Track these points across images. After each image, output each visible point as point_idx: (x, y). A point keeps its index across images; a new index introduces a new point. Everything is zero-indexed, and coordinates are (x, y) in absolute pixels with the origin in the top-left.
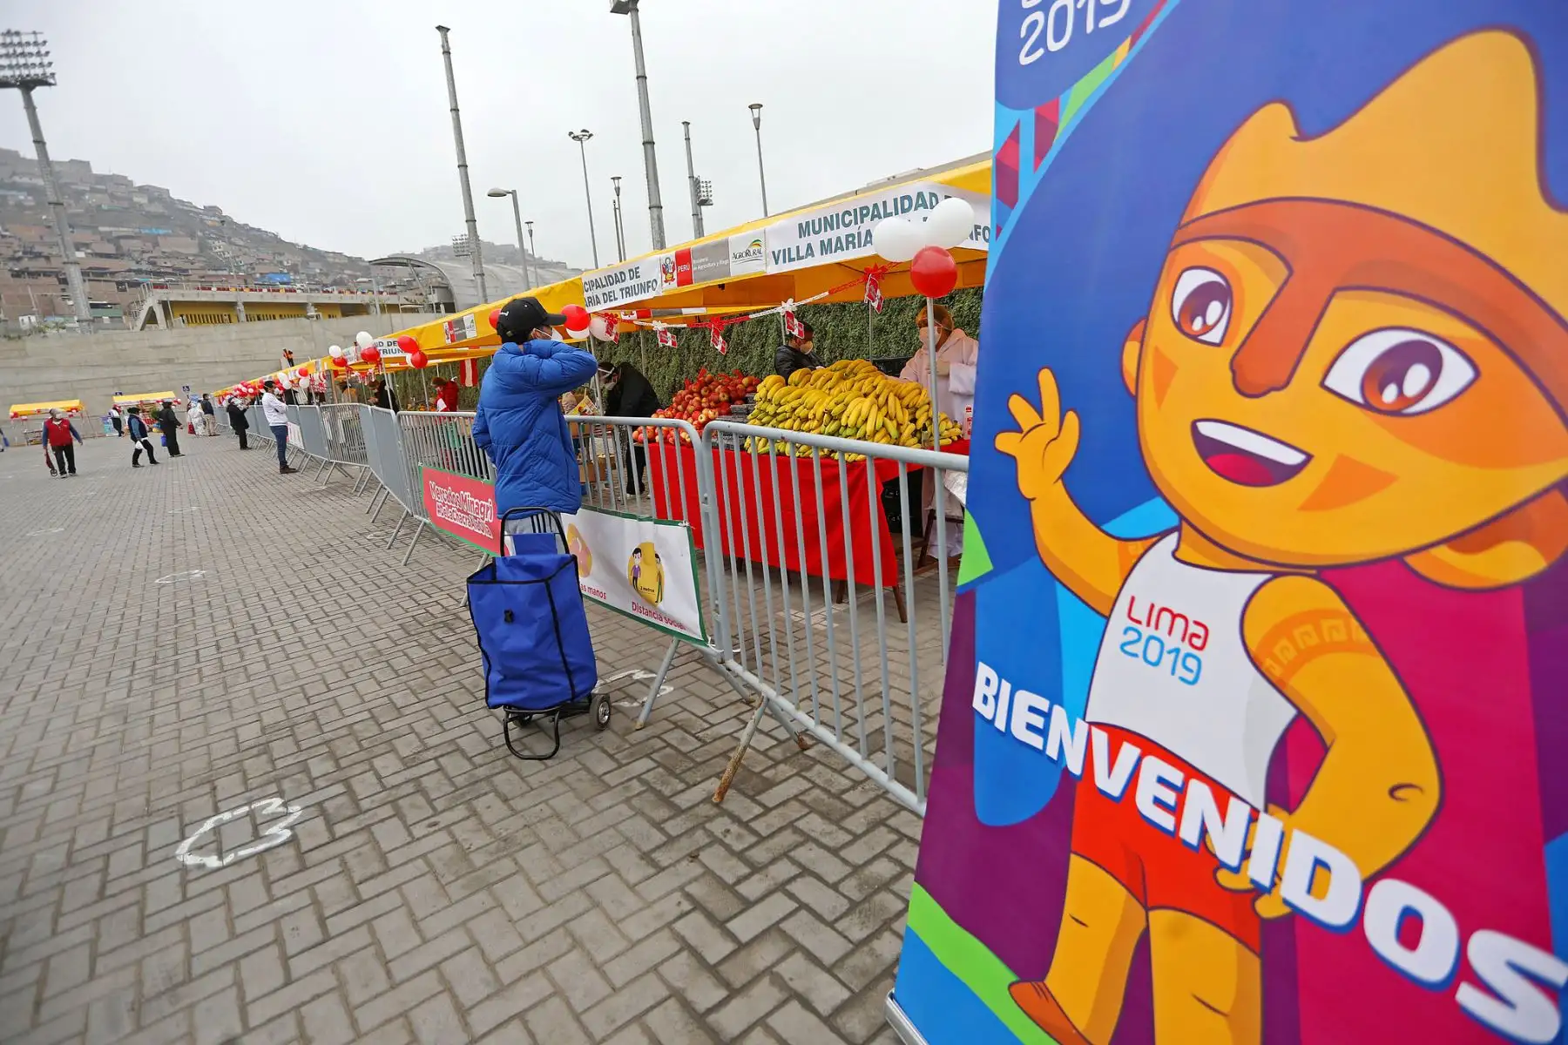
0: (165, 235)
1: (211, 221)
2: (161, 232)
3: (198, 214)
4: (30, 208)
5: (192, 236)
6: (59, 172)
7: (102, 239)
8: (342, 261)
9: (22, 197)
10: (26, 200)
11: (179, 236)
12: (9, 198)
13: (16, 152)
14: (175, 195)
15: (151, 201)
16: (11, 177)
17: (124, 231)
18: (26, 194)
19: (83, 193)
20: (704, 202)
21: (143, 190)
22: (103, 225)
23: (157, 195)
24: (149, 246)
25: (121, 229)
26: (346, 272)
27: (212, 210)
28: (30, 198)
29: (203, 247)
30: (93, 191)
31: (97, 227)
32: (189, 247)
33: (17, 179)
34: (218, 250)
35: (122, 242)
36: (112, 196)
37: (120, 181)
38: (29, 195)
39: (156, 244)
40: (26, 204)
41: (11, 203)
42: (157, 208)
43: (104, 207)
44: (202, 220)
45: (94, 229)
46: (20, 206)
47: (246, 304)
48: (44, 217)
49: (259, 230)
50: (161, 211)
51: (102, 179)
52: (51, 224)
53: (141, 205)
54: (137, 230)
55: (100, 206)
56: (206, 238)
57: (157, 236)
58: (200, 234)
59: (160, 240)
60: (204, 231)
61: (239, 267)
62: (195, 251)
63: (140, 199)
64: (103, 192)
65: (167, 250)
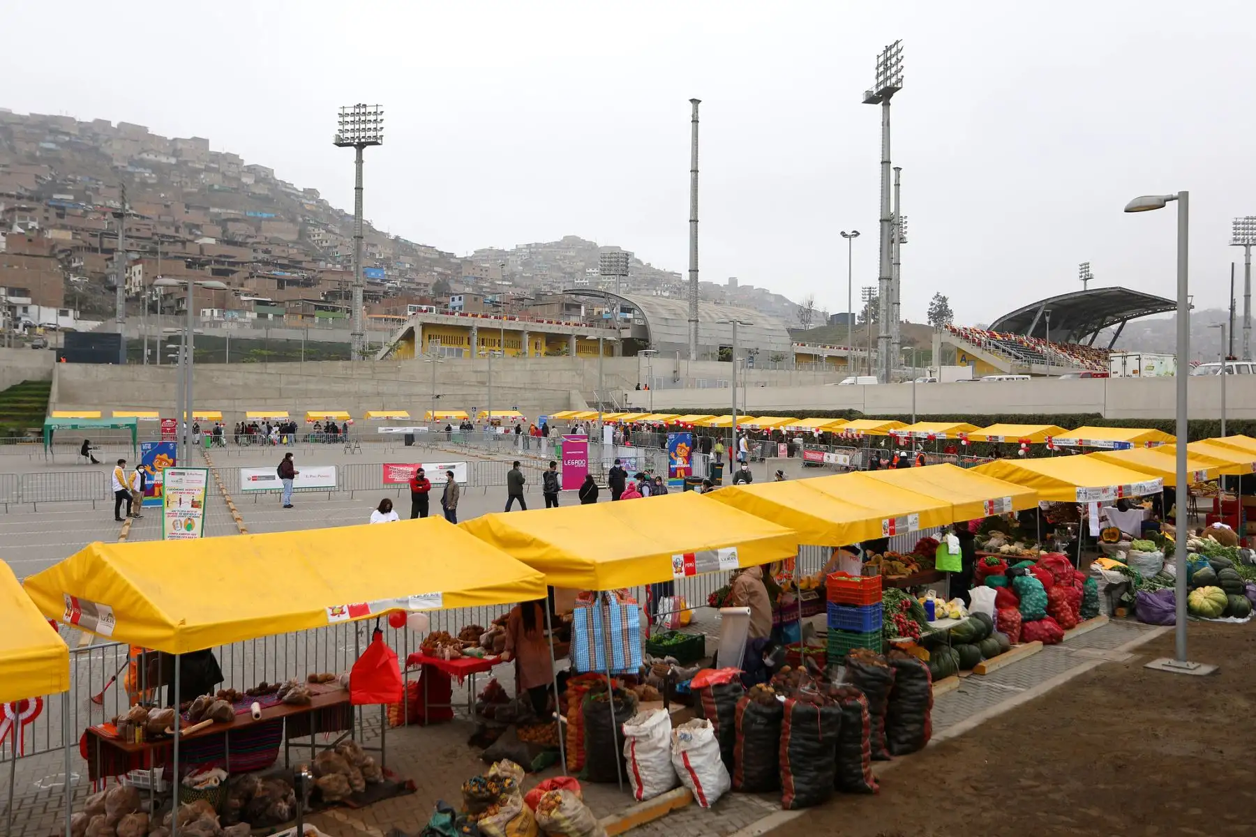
0: (269, 220)
1: (309, 204)
2: (265, 215)
3: (298, 196)
4: (152, 186)
5: (293, 220)
6: (181, 150)
7: (212, 221)
8: (433, 256)
9: (147, 175)
10: (150, 177)
11: (281, 221)
12: (136, 175)
13: (145, 128)
14: (278, 176)
15: (257, 181)
16: (140, 154)
17: (232, 213)
18: (150, 171)
19: (199, 171)
21: (252, 169)
22: (215, 206)
23: (262, 175)
24: (252, 231)
25: (229, 211)
26: (436, 269)
27: (311, 193)
28: (154, 175)
29: (302, 234)
30: (208, 170)
31: (208, 208)
32: (289, 233)
33: (144, 156)
34: (316, 238)
35: (230, 225)
36: (225, 176)
37: (232, 160)
38: (153, 173)
39: (258, 229)
40: (150, 181)
41: (137, 180)
42: (262, 190)
43: (217, 187)
44: (301, 204)
45: (205, 209)
46: (144, 184)
48: (163, 195)
50: (266, 192)
51: (217, 157)
52: (169, 203)
53: (248, 186)
54: (243, 213)
55: (213, 185)
56: (306, 223)
57: (261, 220)
58: (300, 219)
59: (264, 224)
60: (303, 216)
61: (334, 258)
62: (294, 237)
63: (248, 180)
64: (216, 171)
65: (268, 235)
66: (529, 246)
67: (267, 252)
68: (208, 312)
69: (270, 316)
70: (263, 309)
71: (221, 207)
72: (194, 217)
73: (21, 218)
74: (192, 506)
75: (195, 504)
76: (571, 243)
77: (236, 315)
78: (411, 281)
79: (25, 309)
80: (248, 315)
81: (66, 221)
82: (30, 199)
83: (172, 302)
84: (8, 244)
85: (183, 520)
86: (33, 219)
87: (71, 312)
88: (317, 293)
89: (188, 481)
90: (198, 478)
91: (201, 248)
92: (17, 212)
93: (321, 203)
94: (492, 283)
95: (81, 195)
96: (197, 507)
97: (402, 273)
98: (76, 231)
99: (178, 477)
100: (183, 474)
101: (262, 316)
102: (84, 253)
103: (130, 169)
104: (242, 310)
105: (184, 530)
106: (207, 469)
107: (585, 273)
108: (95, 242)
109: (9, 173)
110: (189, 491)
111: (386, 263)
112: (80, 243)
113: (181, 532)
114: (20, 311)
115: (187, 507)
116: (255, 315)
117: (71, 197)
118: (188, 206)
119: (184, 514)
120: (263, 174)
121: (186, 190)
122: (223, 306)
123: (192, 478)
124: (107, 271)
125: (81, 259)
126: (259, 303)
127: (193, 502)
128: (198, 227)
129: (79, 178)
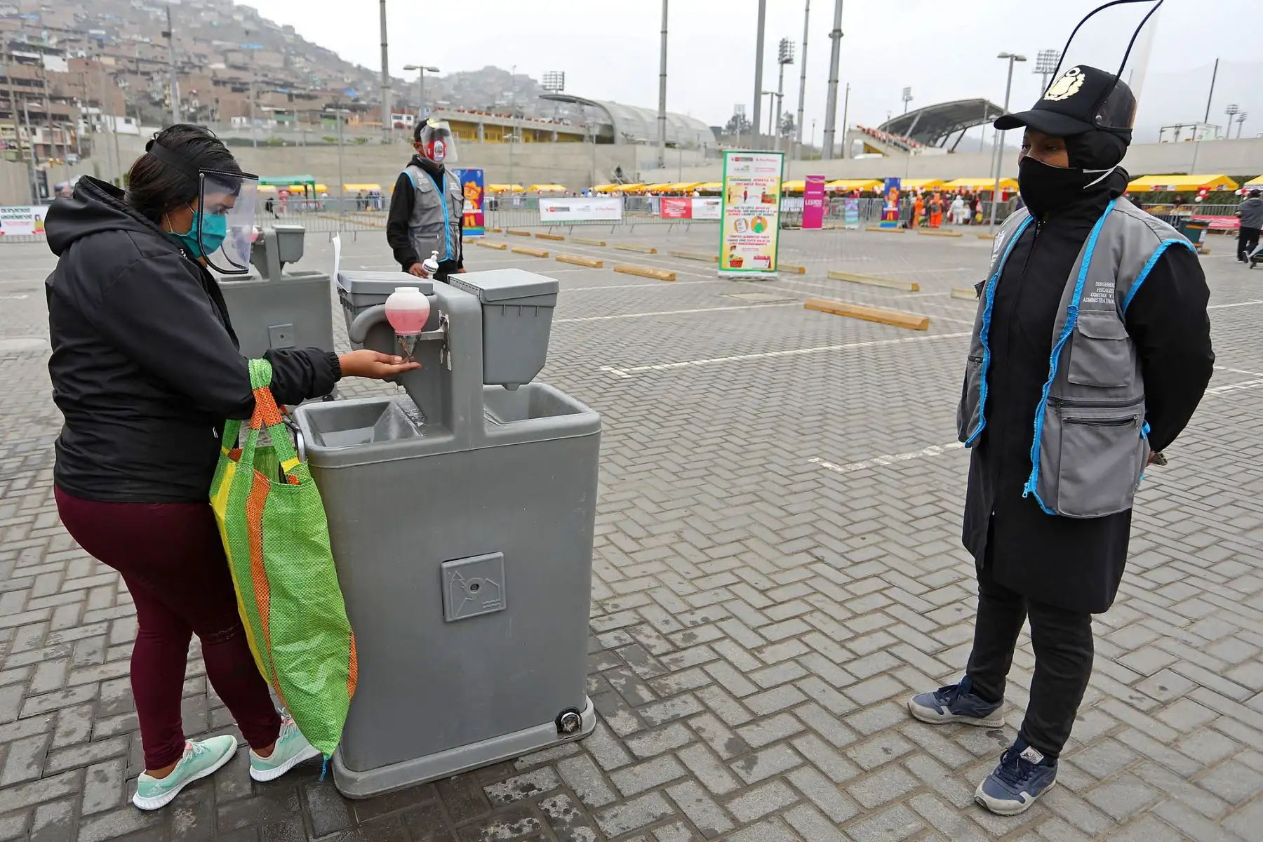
0: (259, 50)
1: (289, 38)
2: (256, 47)
3: (279, 32)
5: (278, 51)
9: (159, 13)
10: (162, 15)
11: (268, 51)
12: (151, 13)
14: (263, 14)
15: (246, 18)
17: (229, 45)
19: (199, 11)
20: (788, 61)
21: (240, 9)
22: (216, 39)
24: (248, 59)
27: (289, 29)
29: (287, 63)
30: (206, 9)
32: (275, 61)
34: (298, 65)
35: (231, 54)
36: (221, 14)
39: (252, 58)
41: (152, 18)
42: (249, 26)
43: (215, 23)
44: (283, 38)
45: (209, 42)
47: (487, 126)
49: (323, 49)
50: (254, 28)
53: (239, 22)
54: (238, 45)
55: (212, 22)
56: (288, 54)
57: (253, 51)
58: (284, 50)
59: (256, 54)
60: (285, 48)
61: (314, 82)
62: (280, 65)
63: (238, 17)
64: (213, 10)
65: (261, 63)
66: (458, 74)
67: (266, 76)
68: (238, 120)
69: (287, 123)
70: (281, 117)
71: (220, 40)
72: (201, 48)
73: (72, 48)
74: (763, 201)
75: (766, 199)
76: (490, 71)
77: (260, 122)
78: (375, 100)
79: (98, 118)
80: (269, 121)
81: (106, 50)
82: (75, 32)
83: (208, 112)
84: (70, 67)
85: (749, 219)
86: (81, 49)
87: (133, 120)
88: (318, 105)
89: (757, 169)
90: (769, 165)
91: (214, 72)
92: (68, 43)
93: (298, 37)
94: (435, 103)
95: (110, 30)
96: (769, 202)
97: (367, 94)
98: (117, 58)
99: (742, 164)
100: (751, 159)
101: (281, 123)
102: (127, 75)
103: (146, 9)
104: (264, 118)
105: (750, 232)
106: (783, 154)
107: (503, 96)
108: (133, 67)
109: (53, 12)
110: (758, 182)
111: (353, 85)
112: (121, 67)
113: (746, 234)
114: (94, 120)
115: (754, 202)
116: (275, 122)
117: (103, 32)
118: (195, 39)
119: (748, 212)
120: (250, 13)
121: (192, 26)
122: (247, 113)
123: (762, 165)
124: (149, 90)
125: (125, 81)
126: (278, 112)
127: (764, 196)
128: (205, 56)
129: (107, 16)
